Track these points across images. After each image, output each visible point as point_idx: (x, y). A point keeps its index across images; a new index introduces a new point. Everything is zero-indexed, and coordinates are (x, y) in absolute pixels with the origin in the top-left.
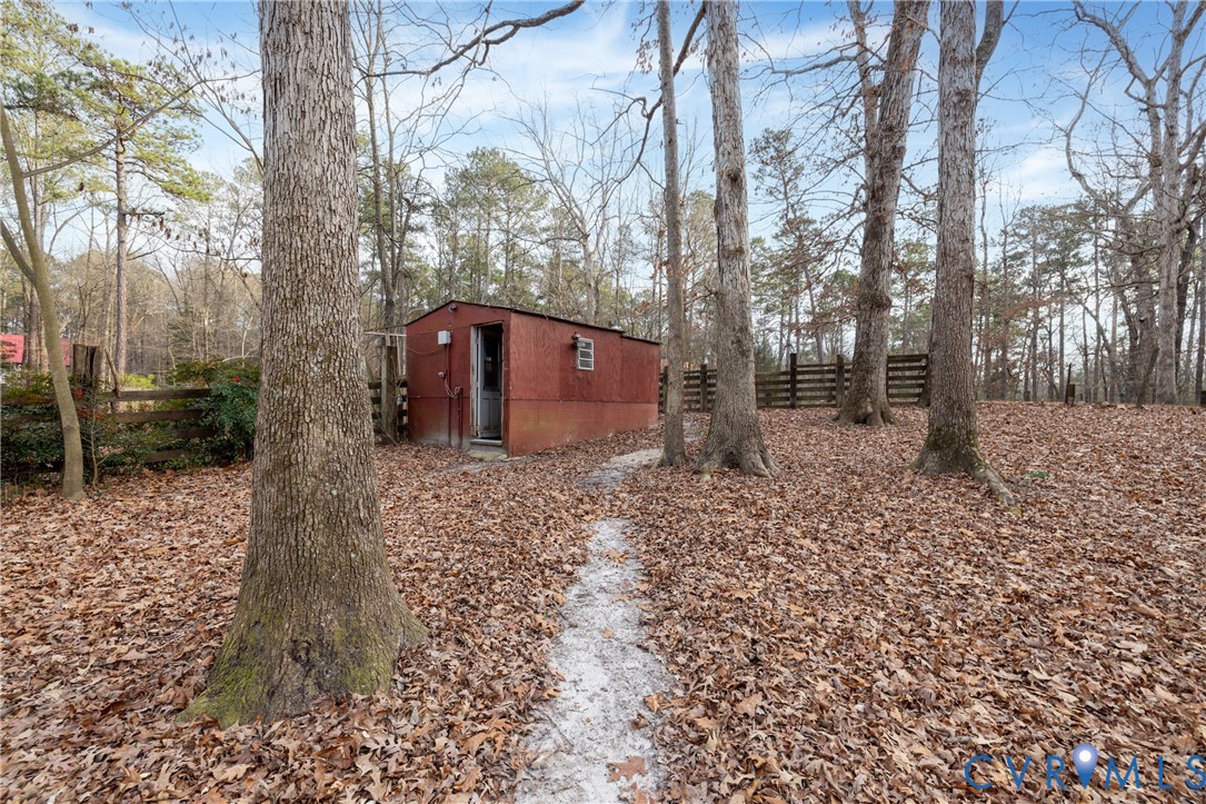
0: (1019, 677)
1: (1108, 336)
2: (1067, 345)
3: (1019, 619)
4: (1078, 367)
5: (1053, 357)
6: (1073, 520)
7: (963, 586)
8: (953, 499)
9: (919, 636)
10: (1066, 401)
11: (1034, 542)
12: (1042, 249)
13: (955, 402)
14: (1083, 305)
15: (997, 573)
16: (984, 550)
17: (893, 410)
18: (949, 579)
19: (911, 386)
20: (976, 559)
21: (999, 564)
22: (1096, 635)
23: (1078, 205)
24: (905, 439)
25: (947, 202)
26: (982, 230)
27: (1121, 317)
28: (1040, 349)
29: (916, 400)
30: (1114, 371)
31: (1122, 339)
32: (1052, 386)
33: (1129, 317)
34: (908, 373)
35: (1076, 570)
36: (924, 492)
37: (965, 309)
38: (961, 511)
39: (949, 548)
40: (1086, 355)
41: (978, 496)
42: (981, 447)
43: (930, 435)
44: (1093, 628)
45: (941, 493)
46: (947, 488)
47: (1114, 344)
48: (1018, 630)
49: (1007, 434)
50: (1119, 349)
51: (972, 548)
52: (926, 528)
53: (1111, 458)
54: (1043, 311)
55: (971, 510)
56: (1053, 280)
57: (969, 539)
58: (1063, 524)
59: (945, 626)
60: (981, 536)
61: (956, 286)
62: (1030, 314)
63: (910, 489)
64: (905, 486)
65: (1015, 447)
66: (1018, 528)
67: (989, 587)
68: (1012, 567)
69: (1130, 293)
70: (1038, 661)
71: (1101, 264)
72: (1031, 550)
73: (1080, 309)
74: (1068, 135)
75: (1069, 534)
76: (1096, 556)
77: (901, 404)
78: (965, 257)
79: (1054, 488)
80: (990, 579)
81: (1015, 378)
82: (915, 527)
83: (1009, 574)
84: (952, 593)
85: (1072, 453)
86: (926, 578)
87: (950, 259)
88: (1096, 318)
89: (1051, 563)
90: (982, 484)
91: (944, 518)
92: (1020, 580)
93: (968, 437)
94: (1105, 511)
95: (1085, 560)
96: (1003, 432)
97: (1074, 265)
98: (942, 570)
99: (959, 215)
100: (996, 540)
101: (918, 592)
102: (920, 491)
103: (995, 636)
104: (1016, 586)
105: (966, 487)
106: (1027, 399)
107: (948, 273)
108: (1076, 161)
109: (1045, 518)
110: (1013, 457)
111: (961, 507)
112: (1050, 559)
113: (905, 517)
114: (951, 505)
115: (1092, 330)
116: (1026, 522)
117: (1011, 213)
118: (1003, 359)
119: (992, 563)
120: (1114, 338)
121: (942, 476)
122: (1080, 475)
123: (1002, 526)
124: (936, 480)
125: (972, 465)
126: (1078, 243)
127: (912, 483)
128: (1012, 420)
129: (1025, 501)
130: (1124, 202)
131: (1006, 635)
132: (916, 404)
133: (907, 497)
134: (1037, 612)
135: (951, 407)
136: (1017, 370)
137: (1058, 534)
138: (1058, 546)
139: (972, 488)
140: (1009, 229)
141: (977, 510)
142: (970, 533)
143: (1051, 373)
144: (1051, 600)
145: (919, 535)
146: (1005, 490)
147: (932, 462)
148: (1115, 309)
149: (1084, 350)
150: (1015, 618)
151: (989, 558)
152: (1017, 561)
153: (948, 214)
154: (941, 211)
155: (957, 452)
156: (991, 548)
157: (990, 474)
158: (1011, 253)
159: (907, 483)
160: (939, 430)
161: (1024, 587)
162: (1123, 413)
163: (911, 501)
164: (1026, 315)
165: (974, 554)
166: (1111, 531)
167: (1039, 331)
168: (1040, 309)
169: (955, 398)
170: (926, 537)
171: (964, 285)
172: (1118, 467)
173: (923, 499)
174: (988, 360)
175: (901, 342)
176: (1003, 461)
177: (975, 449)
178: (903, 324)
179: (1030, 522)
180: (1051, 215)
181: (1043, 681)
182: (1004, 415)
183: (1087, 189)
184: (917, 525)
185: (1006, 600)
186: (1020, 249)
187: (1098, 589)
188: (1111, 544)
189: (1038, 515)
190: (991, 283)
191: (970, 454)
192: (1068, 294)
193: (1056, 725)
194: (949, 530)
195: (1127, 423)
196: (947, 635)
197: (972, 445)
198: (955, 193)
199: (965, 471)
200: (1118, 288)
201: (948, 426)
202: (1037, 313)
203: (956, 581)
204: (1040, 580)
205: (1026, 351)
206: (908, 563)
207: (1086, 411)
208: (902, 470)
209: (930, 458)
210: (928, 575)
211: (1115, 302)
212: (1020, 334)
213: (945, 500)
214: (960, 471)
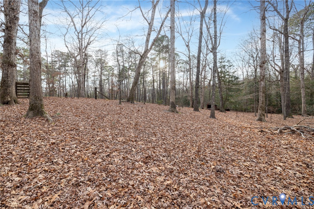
0: (51, 163)
1: (74, 83)
2: (67, 84)
3: (52, 149)
4: (69, 89)
5: (64, 87)
6: (65, 123)
7: (38, 146)
8: (37, 124)
9: (24, 165)
10: (66, 97)
11: (57, 130)
12: (61, 61)
13: (37, 97)
14: (69, 76)
15: (48, 140)
16: (45, 135)
17: (19, 100)
18: (34, 146)
19: (26, 92)
20: (42, 138)
21: (48, 137)
22: (68, 146)
23: (67, 53)
24: (23, 108)
25: (32, 40)
26: (46, 52)
27: (76, 80)
28: (61, 85)
29: (27, 96)
30: (75, 90)
31: (76, 84)
32: (64, 93)
33: (77, 80)
34: (25, 88)
35: (65, 134)
36: (28, 123)
37: (39, 72)
38: (39, 126)
39: (35, 137)
40: (70, 87)
41: (44, 121)
42: (45, 109)
43: (30, 106)
44: (67, 145)
45: (33, 123)
46: (36, 121)
47: (75, 85)
48: (52, 152)
49: (53, 105)
50: (76, 86)
51: (42, 135)
52: (28, 133)
53: (73, 109)
54: (61, 76)
55: (42, 125)
56: (63, 69)
57: (41, 133)
58: (63, 124)
59: (32, 159)
60: (44, 132)
61: (36, 65)
62: (59, 76)
63: (23, 123)
64: (22, 122)
65: (54, 108)
66: (54, 127)
67: (45, 144)
68: (51, 137)
69: (77, 75)
70: (56, 157)
71: (72, 67)
72: (56, 132)
73: (68, 77)
74: (65, 36)
75: (64, 126)
76: (69, 130)
77: (22, 98)
78: (38, 57)
79: (62, 117)
80: (46, 142)
81: (56, 91)
82: (24, 134)
83: (51, 139)
84: (35, 149)
85: (66, 108)
86: (27, 148)
87: (34, 57)
88: (72, 79)
89: (60, 134)
90: (45, 118)
91: (34, 129)
92: (53, 140)
93: (41, 106)
94: (71, 120)
95: (67, 131)
96: (52, 104)
97: (67, 66)
98: (32, 144)
99: (36, 45)
100: (48, 132)
101: (24, 152)
102: (27, 123)
103: (46, 156)
104: (52, 142)
105: (41, 120)
106: (59, 96)
107: (33, 61)
108: (66, 43)
109: (60, 124)
110: (54, 110)
111: (39, 125)
112: (60, 133)
113: (21, 132)
114: (36, 125)
115: (71, 82)
116: (55, 126)
117: (53, 50)
118: (53, 86)
119: (47, 138)
120: (75, 84)
121: (34, 118)
122: (67, 113)
123: (50, 128)
124: (32, 119)
125: (42, 114)
126: (68, 62)
127: (24, 121)
128: (54, 101)
129: (55, 121)
130: (75, 56)
131: (49, 154)
132: (27, 97)
133: (22, 126)
134: (56, 146)
135: (36, 98)
136: (56, 89)
137: (62, 127)
138: (62, 129)
139: (43, 119)
140: (53, 54)
141: (44, 125)
142: (41, 132)
143: (64, 91)
144: (60, 142)
145: (26, 136)
146: (51, 119)
147: (30, 114)
148: (75, 77)
149: (70, 86)
150: (51, 149)
151: (46, 137)
152: (53, 135)
153: (33, 44)
154: (30, 42)
155: (38, 110)
156: (47, 134)
157: (47, 115)
158: (54, 60)
159: (22, 121)
160: (33, 105)
161: (54, 141)
162: (76, 99)
163: (23, 127)
164: (57, 76)
165: (42, 137)
166: (72, 124)
167: (61, 80)
168: (61, 75)
169: (37, 96)
170: (28, 136)
171: (38, 65)
172: (74, 110)
173: (28, 125)
174: (49, 86)
175: (23, 79)
176: (51, 112)
177: (43, 109)
178: (23, 73)
179: (56, 125)
180: (62, 54)
181: (56, 161)
182: (52, 100)
183: (69, 50)
184: (25, 133)
185: (49, 146)
186: (56, 60)
187: (69, 136)
188: (72, 127)
189: (58, 123)
190: (49, 66)
191: (42, 111)
192: (66, 73)
193: (58, 170)
194: (35, 132)
195: (76, 101)
196: (33, 161)
197: (42, 108)
198: (34, 39)
199: (41, 115)
200: (75, 73)
201: (35, 104)
202: (60, 76)
203: (37, 145)
204: (57, 138)
205: (58, 85)
206: (21, 145)
207: (69, 99)
208: (21, 118)
209: (30, 113)
210: (28, 147)
211: (75, 76)
212: (56, 80)
213: (35, 124)
214: (39, 115)
